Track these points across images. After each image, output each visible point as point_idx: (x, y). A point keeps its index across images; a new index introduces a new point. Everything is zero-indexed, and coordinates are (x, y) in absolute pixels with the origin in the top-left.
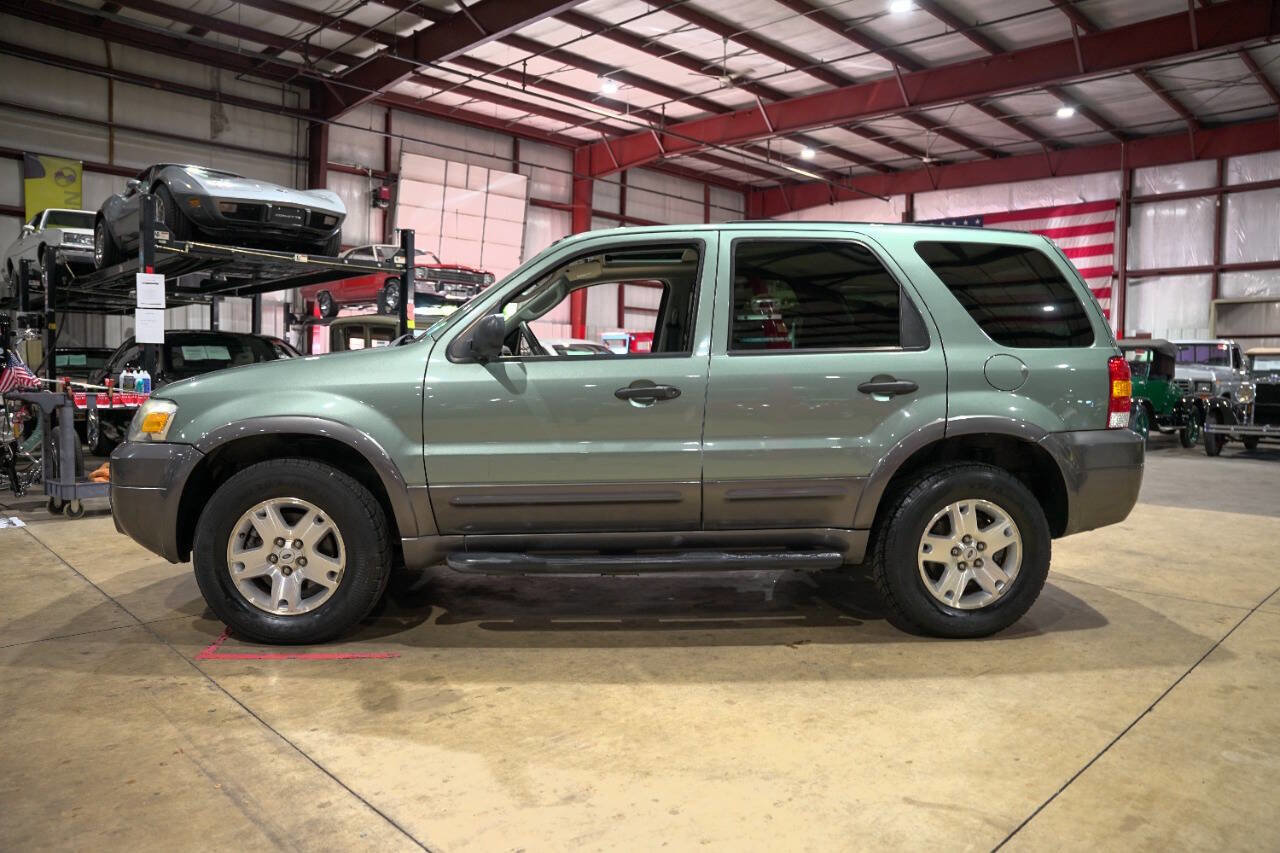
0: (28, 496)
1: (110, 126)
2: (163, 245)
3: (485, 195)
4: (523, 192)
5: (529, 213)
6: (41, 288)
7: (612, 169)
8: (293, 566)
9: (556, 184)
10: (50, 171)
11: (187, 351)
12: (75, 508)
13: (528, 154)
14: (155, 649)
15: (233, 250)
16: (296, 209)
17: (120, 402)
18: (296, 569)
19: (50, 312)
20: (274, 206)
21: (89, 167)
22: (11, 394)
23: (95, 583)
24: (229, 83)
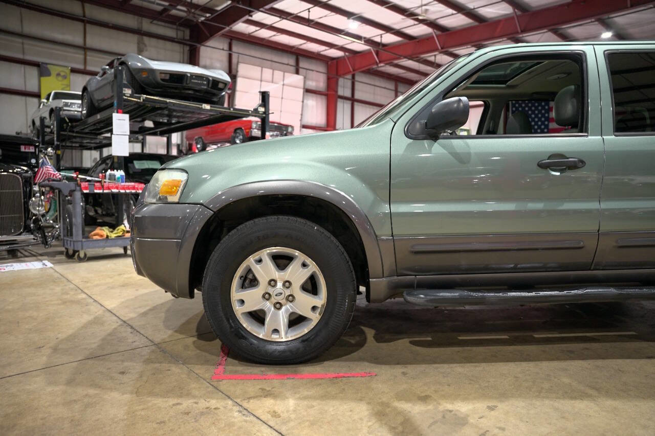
0: (52, 248)
1: (85, 49)
2: (128, 97)
3: (282, 86)
4: (302, 85)
5: (305, 96)
6: (52, 132)
7: (349, 72)
8: (283, 302)
9: (319, 81)
10: (54, 73)
11: (137, 163)
12: (82, 255)
13: (303, 64)
14: (175, 369)
15: (168, 101)
16: (204, 77)
17: (109, 188)
18: (285, 305)
19: (57, 145)
20: (191, 75)
21: (73, 71)
22: (43, 183)
23: (109, 308)
24: (147, 25)
